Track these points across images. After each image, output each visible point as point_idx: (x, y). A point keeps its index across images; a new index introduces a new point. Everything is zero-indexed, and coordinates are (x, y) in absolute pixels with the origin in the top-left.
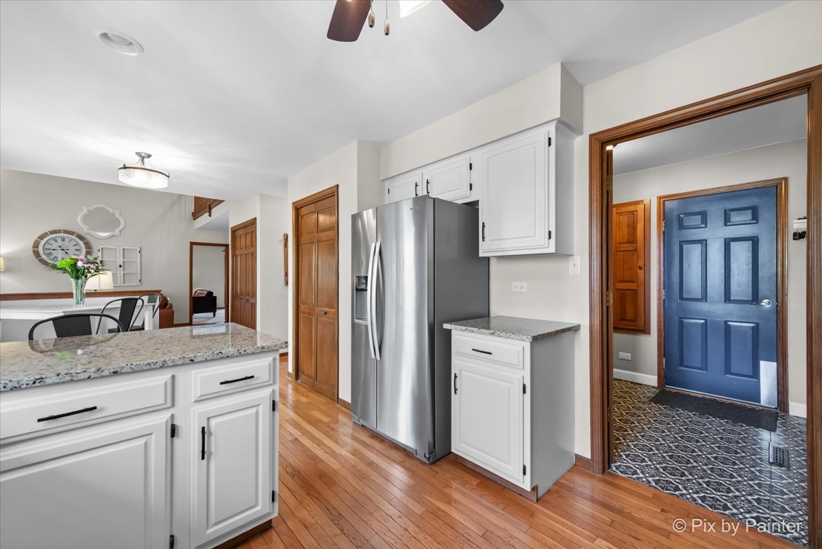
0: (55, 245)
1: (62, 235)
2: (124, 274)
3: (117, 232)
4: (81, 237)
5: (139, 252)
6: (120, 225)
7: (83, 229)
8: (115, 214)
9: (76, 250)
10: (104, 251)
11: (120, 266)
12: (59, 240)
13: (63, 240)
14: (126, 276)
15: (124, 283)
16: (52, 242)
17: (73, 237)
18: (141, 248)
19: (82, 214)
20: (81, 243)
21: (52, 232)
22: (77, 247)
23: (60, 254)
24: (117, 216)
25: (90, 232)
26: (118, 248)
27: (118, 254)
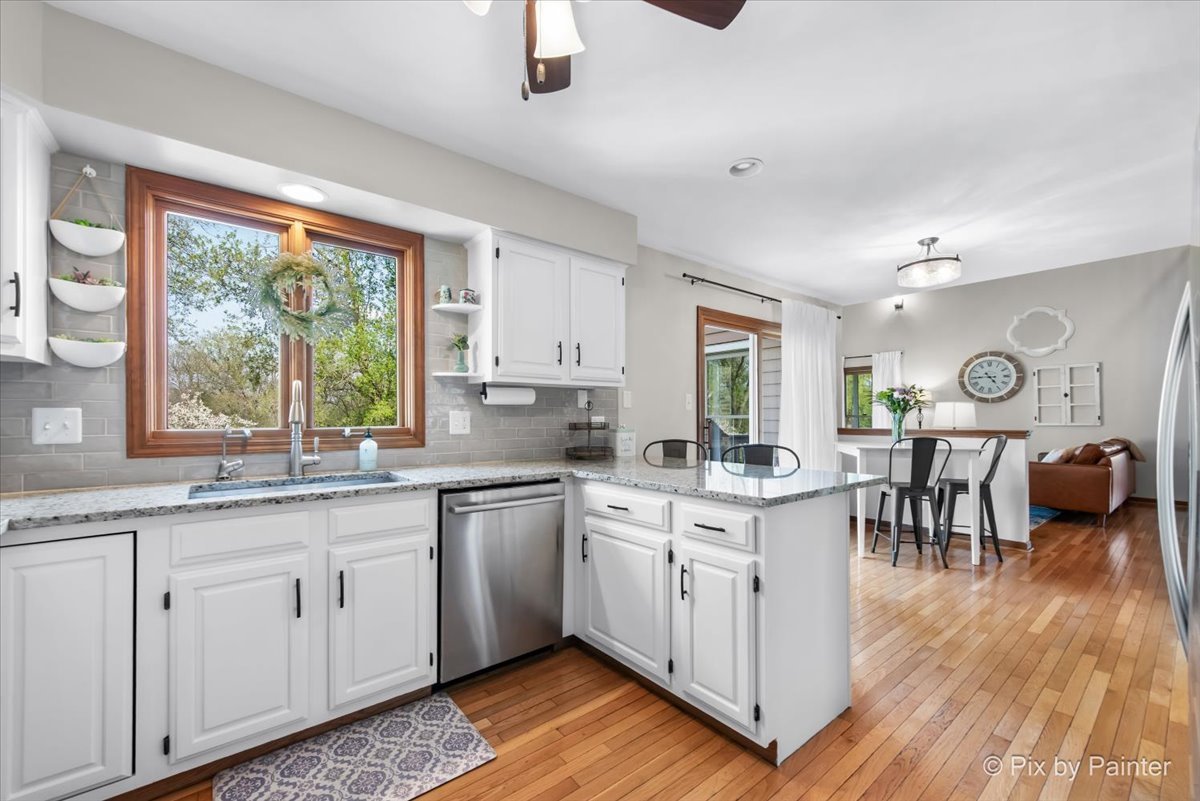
0: (981, 372)
1: (989, 358)
2: (1072, 407)
3: (1060, 343)
4: (1010, 358)
5: (1098, 370)
6: (1065, 332)
7: (1013, 346)
8: (1057, 317)
9: (1005, 376)
10: (1042, 373)
11: (1066, 395)
12: (985, 365)
13: (990, 364)
14: (1076, 410)
15: (1072, 421)
16: (978, 369)
17: (1001, 359)
18: (1100, 364)
19: (1011, 327)
20: (1011, 366)
21: (977, 357)
22: (1005, 373)
23: (985, 383)
24: (1060, 318)
25: (1024, 349)
26: (1061, 367)
27: (1062, 377)
